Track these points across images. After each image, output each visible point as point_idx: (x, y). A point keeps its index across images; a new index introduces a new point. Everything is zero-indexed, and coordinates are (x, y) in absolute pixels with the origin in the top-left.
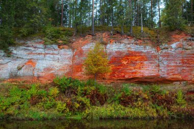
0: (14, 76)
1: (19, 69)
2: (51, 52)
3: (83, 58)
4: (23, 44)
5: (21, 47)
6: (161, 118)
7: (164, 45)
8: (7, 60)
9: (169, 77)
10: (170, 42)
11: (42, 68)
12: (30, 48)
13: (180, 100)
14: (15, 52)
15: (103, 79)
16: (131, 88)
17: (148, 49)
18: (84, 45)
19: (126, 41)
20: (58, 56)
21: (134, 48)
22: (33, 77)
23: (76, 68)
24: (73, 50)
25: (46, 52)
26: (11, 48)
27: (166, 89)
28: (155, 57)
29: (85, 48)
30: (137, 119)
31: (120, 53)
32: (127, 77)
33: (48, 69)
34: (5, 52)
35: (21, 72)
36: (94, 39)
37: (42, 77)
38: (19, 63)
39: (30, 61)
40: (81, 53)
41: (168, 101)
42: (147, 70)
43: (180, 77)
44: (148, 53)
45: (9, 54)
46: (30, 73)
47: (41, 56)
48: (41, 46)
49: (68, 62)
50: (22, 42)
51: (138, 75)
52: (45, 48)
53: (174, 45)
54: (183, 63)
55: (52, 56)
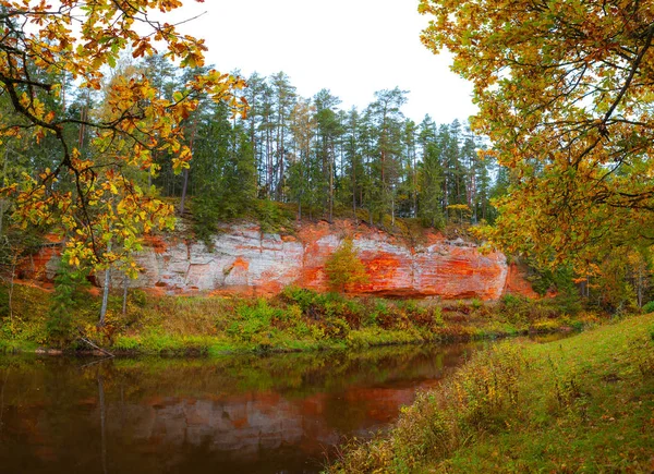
0: (221, 287)
1: (226, 273)
2: (271, 246)
3: (318, 259)
4: (228, 231)
5: (227, 236)
6: (427, 341)
7: (420, 247)
8: (208, 258)
9: (422, 290)
10: (426, 243)
11: (258, 272)
12: (238, 238)
13: (438, 319)
14: (218, 244)
15: (345, 291)
16: (387, 306)
17: (401, 251)
18: (320, 237)
19: (376, 236)
20: (280, 253)
21: (386, 248)
22: (246, 287)
23: (309, 273)
24: (304, 243)
25: (264, 245)
26: (213, 238)
27: (422, 306)
28: (410, 262)
29: (321, 242)
30: (405, 343)
31: (368, 253)
32: (375, 288)
33: (268, 274)
34: (206, 244)
35: (229, 279)
36: (333, 230)
37: (260, 287)
38: (225, 263)
39: (239, 260)
40: (315, 250)
41: (425, 321)
42: (400, 281)
43: (434, 290)
44: (402, 256)
45: (210, 248)
46: (242, 280)
47: (256, 252)
48: (256, 234)
49: (296, 264)
50: (224, 226)
51: (388, 287)
52: (262, 238)
53: (430, 249)
54: (439, 272)
55: (272, 253)
